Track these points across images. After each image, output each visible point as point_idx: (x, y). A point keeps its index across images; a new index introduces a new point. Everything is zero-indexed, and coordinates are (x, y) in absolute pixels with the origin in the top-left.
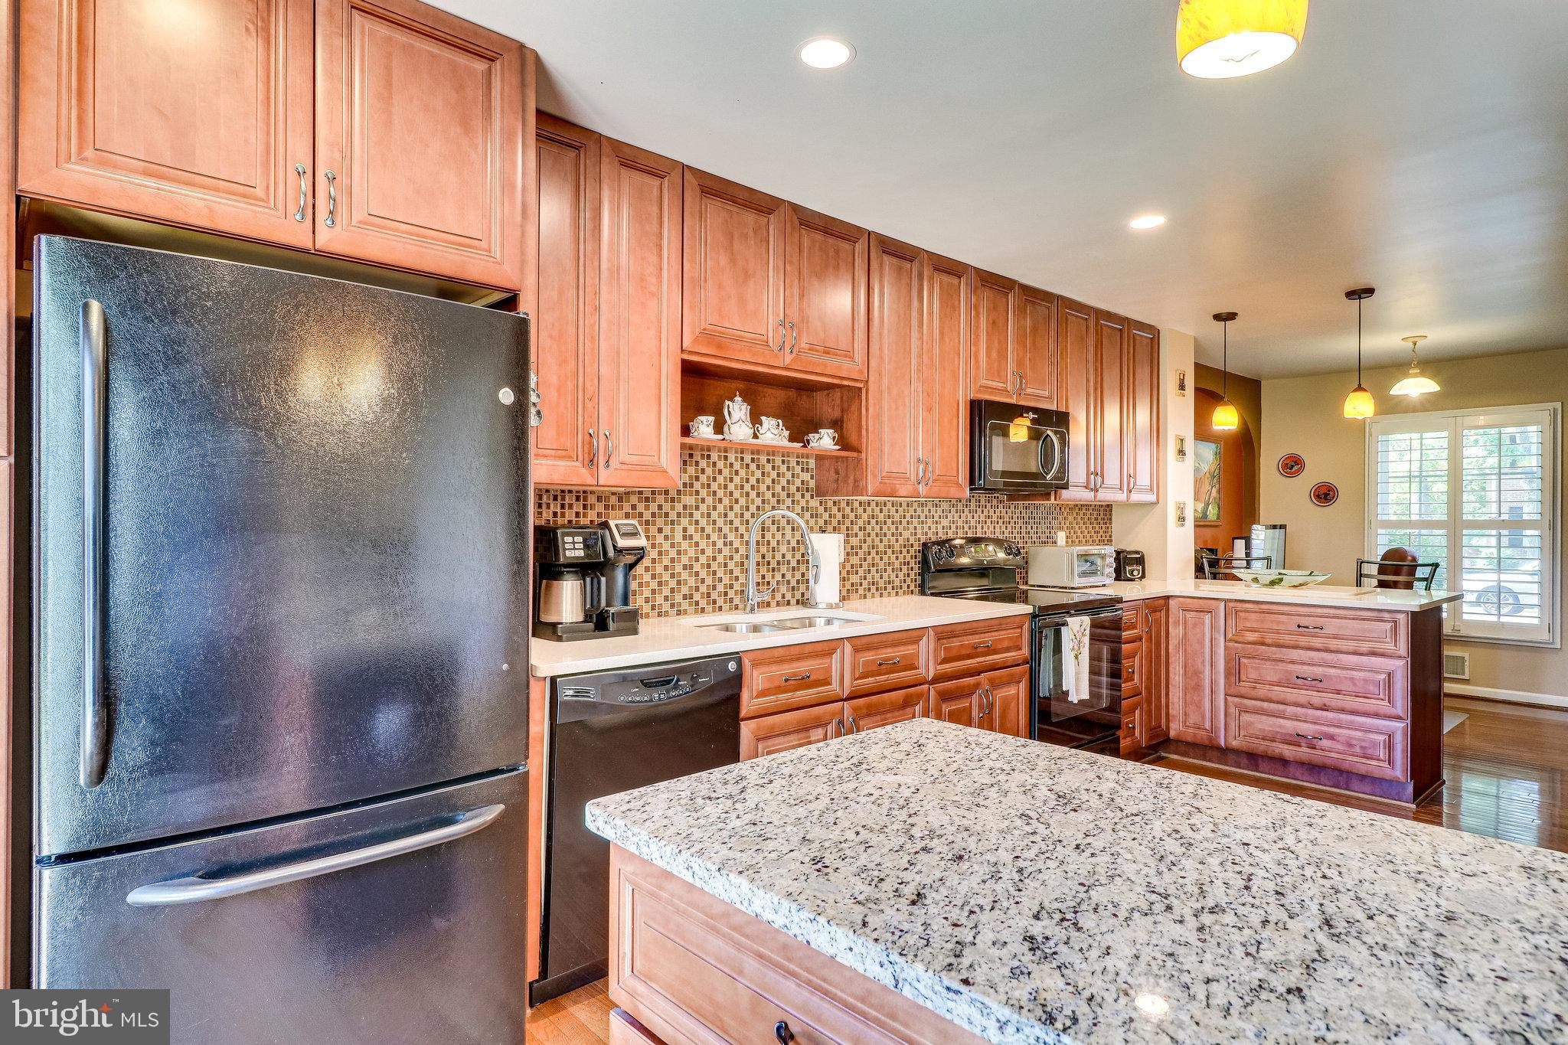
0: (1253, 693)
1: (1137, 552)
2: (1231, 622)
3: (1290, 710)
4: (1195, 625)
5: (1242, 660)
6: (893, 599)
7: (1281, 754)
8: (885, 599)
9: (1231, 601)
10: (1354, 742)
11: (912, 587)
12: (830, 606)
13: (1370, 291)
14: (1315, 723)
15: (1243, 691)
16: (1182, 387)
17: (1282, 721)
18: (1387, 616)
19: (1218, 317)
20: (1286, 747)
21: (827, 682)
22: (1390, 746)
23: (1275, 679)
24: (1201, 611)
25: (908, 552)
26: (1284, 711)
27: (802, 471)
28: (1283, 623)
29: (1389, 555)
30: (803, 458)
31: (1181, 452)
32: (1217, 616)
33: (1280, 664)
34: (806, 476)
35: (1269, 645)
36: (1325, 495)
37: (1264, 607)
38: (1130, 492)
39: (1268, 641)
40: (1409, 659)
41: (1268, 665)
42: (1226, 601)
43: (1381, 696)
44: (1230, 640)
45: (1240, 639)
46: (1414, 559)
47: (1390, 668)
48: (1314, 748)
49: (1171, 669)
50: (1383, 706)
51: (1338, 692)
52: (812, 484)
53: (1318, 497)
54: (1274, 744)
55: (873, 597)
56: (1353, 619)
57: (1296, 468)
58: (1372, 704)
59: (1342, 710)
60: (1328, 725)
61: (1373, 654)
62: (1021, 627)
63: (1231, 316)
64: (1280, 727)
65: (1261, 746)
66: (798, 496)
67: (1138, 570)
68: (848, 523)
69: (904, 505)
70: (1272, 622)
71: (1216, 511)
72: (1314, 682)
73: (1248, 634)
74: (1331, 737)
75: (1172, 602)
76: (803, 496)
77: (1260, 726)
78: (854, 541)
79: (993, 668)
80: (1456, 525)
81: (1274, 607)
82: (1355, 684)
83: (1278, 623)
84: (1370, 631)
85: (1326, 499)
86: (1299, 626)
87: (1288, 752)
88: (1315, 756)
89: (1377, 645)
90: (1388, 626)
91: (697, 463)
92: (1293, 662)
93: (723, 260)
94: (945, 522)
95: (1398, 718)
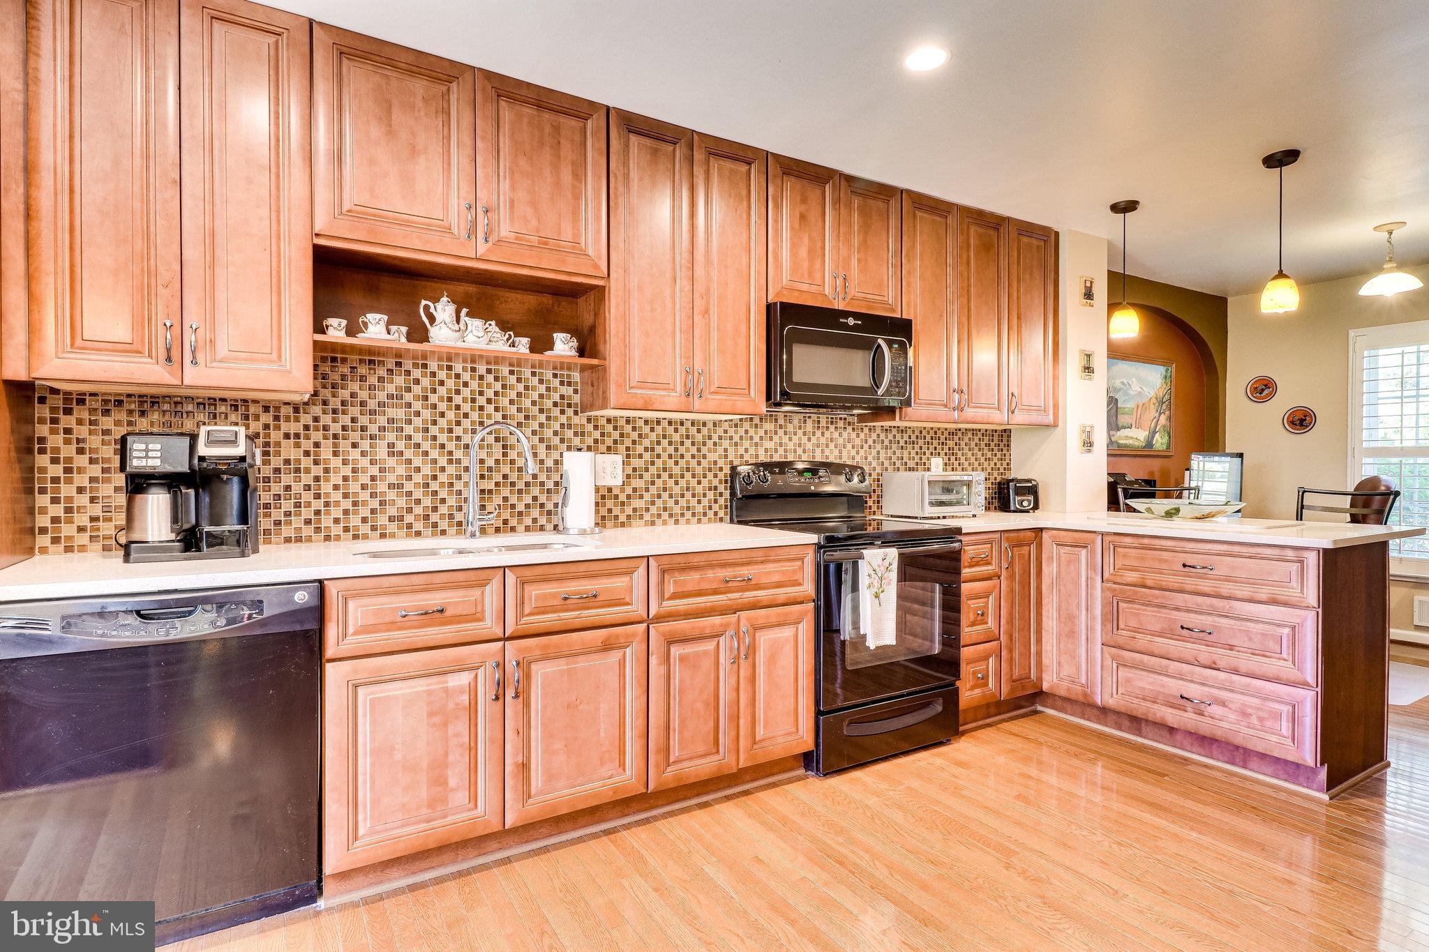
0: (1133, 644)
1: (1029, 481)
2: (1109, 559)
3: (1174, 666)
4: (1069, 562)
5: (1121, 604)
7: (1163, 718)
9: (1109, 534)
10: (1250, 711)
13: (1294, 155)
14: (1203, 684)
15: (1121, 641)
17: (1165, 679)
18: (1290, 554)
20: (1170, 710)
22: (1294, 720)
23: (1157, 627)
24: (1076, 546)
26: (1167, 667)
28: (1165, 561)
31: (1088, 369)
32: (1093, 552)
33: (1163, 610)
35: (1149, 588)
37: (1146, 541)
38: (1013, 412)
39: (1149, 583)
40: (1320, 611)
41: (1151, 612)
42: (1105, 534)
43: (1284, 656)
44: (1108, 581)
45: (1119, 580)
47: (1296, 620)
48: (1201, 714)
50: (1286, 668)
51: (1231, 647)
54: (1156, 706)
56: (1250, 557)
58: (1272, 665)
59: (1236, 671)
60: (1219, 688)
61: (1274, 602)
64: (1163, 686)
65: (1141, 708)
66: (555, 412)
67: (1029, 501)
68: (628, 443)
70: (1153, 559)
71: (1165, 440)
72: (1202, 635)
73: (1128, 573)
74: (1223, 704)
75: (1045, 536)
76: (562, 412)
77: (1140, 684)
78: (637, 463)
81: (1157, 542)
82: (1250, 639)
83: (1162, 561)
84: (1271, 573)
86: (1184, 566)
87: (1171, 716)
88: (1205, 726)
89: (1276, 590)
90: (1293, 567)
91: (408, 373)
92: (1177, 609)
95: (1305, 685)
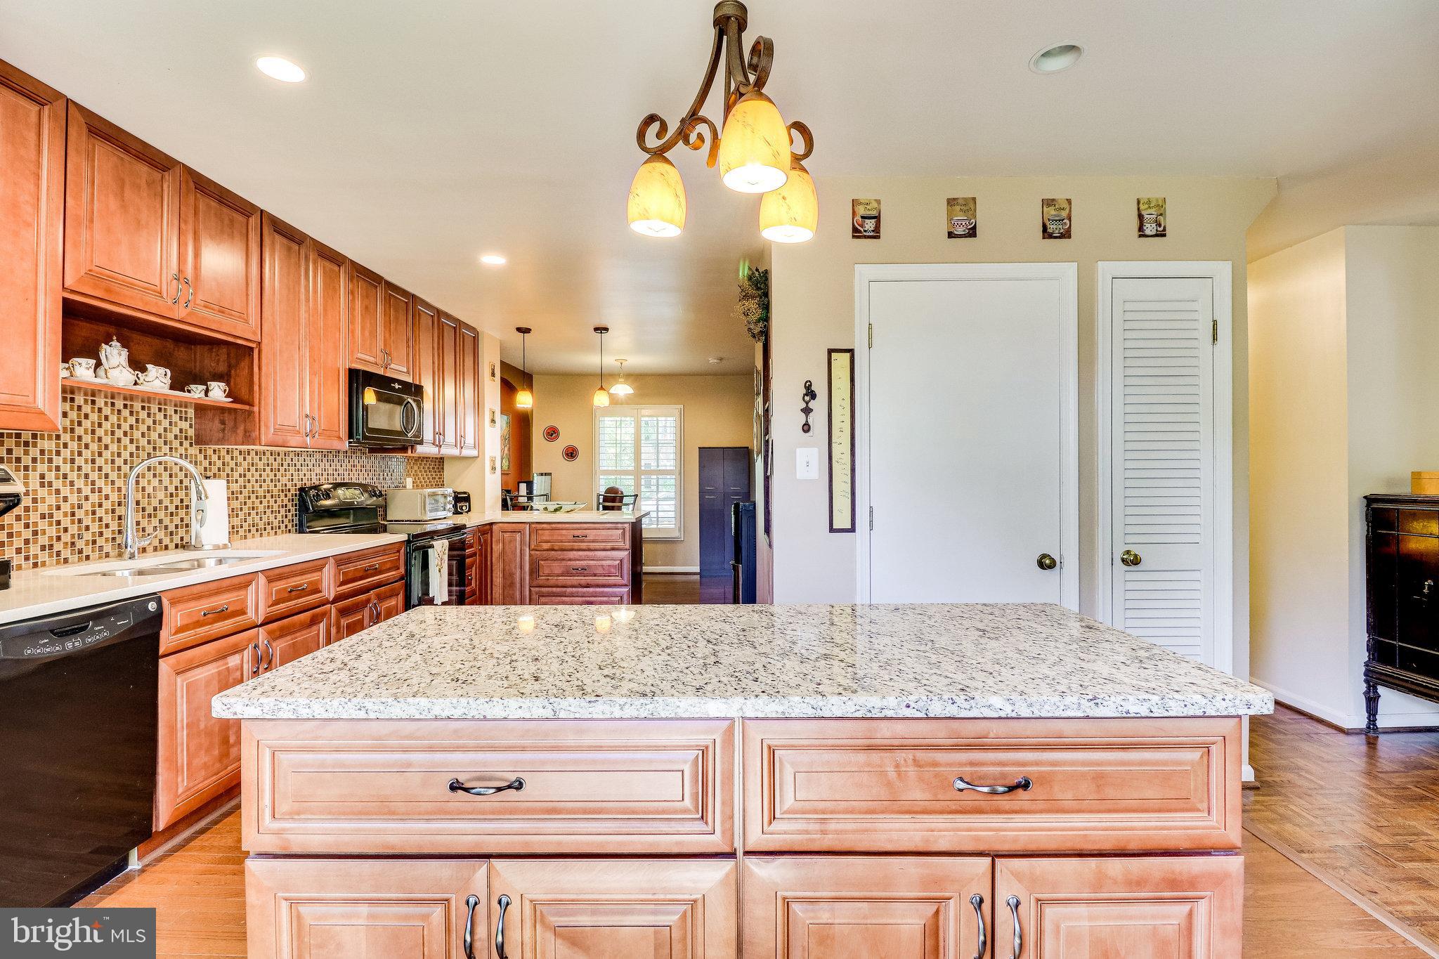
0: (548, 582)
1: (465, 493)
2: (534, 537)
3: (569, 590)
4: (510, 541)
5: (541, 562)
6: (272, 538)
8: (265, 538)
9: (534, 523)
11: (290, 527)
12: (217, 547)
13: (606, 329)
14: (583, 596)
15: (541, 583)
16: (493, 375)
17: (564, 599)
18: (618, 526)
19: (519, 330)
21: (242, 612)
23: (559, 571)
24: (514, 532)
25: (286, 496)
26: (565, 592)
27: (181, 418)
28: (564, 535)
29: (610, 490)
30: (181, 406)
31: (493, 421)
32: (523, 533)
33: (563, 561)
34: (185, 425)
35: (556, 551)
36: (571, 453)
37: (553, 525)
38: (461, 448)
39: (556, 548)
40: (630, 550)
41: (556, 564)
42: (530, 524)
43: (617, 574)
44: (532, 550)
45: (539, 548)
46: (622, 493)
47: (622, 557)
49: (494, 574)
50: (618, 580)
51: (595, 575)
52: (191, 432)
53: (567, 454)
55: (253, 536)
56: (603, 529)
57: (554, 435)
58: (612, 580)
59: (598, 586)
60: (590, 596)
61: (613, 549)
62: (398, 551)
63: (527, 331)
66: (176, 444)
67: (466, 506)
68: (228, 470)
69: (282, 455)
70: (558, 535)
71: (507, 464)
72: (583, 571)
73: (544, 544)
75: (494, 527)
76: (181, 444)
78: (235, 487)
79: (379, 585)
80: (638, 473)
81: (560, 526)
82: (603, 569)
83: (561, 535)
84: (611, 536)
85: (571, 456)
86: (574, 537)
89: (617, 544)
90: (620, 532)
92: (570, 560)
93: (113, 204)
94: (318, 470)
95: (624, 585)
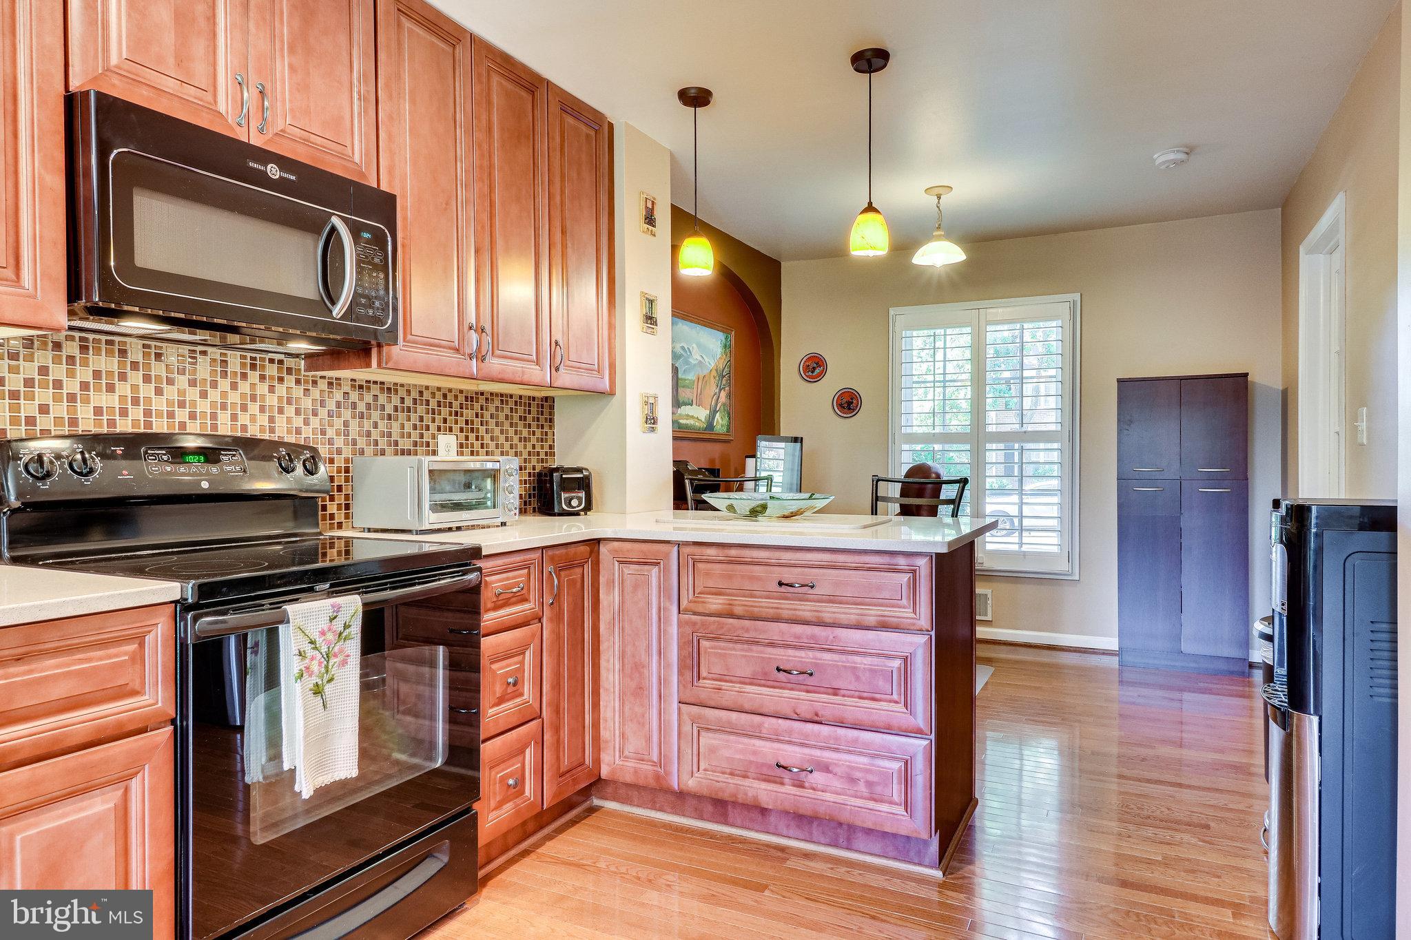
0: (717, 699)
2: (688, 580)
3: (770, 722)
4: (636, 587)
5: (704, 643)
7: (756, 798)
9: (687, 544)
10: (858, 775)
13: (884, 58)
14: (802, 745)
15: (703, 695)
17: (758, 743)
18: (902, 562)
20: (764, 785)
22: (907, 781)
23: (747, 671)
24: (646, 563)
26: (760, 725)
28: (758, 579)
32: (667, 570)
33: (754, 648)
35: (738, 617)
37: (733, 552)
38: (557, 370)
39: (738, 610)
40: (933, 634)
41: (738, 651)
42: (680, 544)
43: (895, 697)
44: (687, 611)
45: (700, 609)
46: (937, 473)
47: (907, 650)
48: (801, 785)
49: (602, 662)
50: (896, 713)
51: (835, 692)
54: (747, 782)
56: (856, 569)
58: (882, 712)
59: (840, 723)
60: (821, 748)
61: (884, 626)
64: (755, 753)
65: (729, 785)
70: (743, 577)
72: (800, 677)
73: (711, 599)
74: (826, 768)
75: (603, 550)
77: (727, 753)
81: (747, 553)
82: (858, 678)
83: (752, 578)
84: (880, 588)
86: (781, 584)
87: (763, 792)
88: (804, 799)
89: (888, 611)
90: (905, 578)
92: (772, 645)
95: (918, 732)
